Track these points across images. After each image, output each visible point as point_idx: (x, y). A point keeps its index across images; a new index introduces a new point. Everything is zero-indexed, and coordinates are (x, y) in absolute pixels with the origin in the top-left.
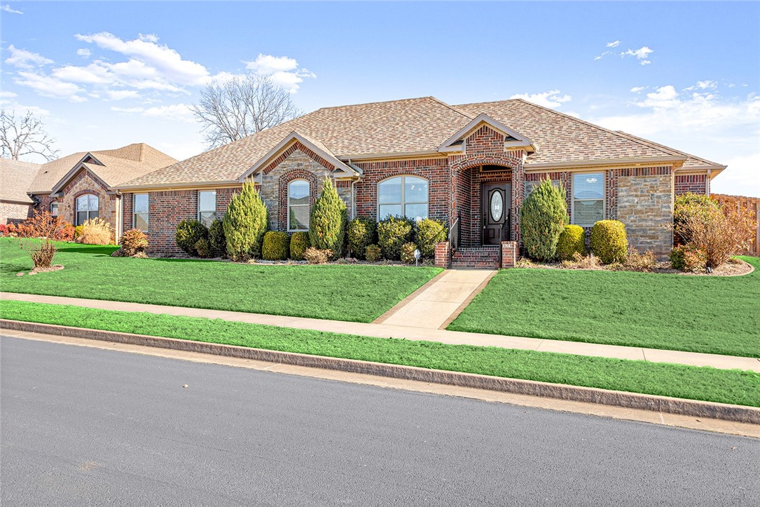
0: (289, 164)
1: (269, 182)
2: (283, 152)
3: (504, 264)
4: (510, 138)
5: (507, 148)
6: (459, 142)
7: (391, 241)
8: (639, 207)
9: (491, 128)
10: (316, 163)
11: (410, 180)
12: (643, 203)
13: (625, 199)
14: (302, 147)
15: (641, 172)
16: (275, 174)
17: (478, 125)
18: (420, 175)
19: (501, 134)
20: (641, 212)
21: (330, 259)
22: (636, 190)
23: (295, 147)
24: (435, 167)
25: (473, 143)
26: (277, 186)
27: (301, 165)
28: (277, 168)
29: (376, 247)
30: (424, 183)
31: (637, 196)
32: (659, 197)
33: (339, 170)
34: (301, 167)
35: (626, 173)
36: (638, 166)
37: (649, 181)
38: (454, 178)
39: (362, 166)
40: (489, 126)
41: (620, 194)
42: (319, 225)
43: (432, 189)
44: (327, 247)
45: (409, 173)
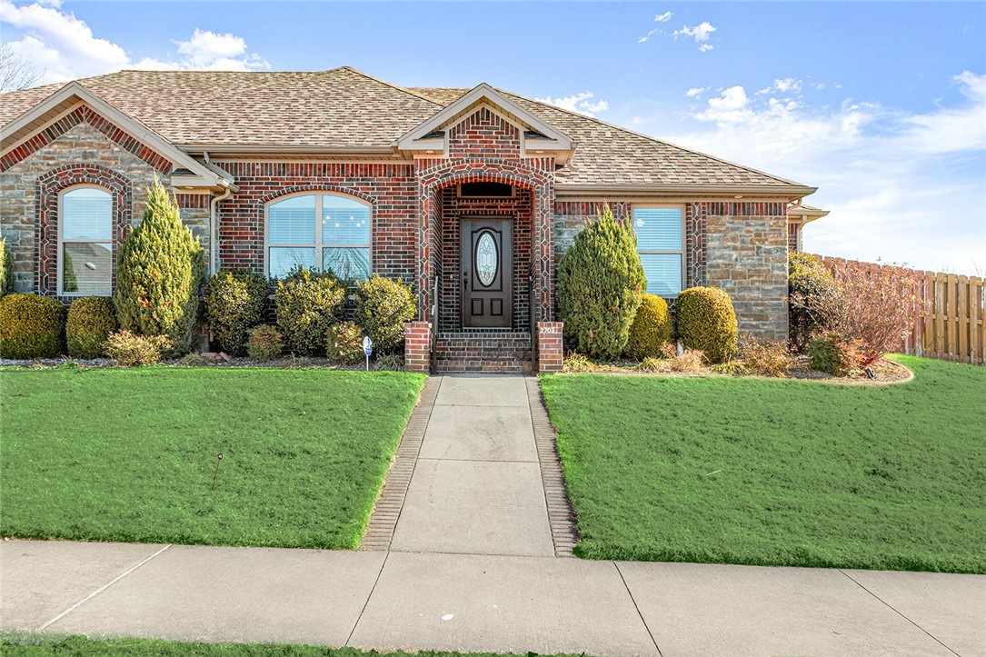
0: (61, 153)
1: (12, 188)
2: (47, 125)
3: (543, 366)
4: (532, 133)
5: (528, 152)
6: (437, 134)
7: (307, 318)
8: (738, 268)
9: (497, 113)
10: (128, 155)
11: (333, 201)
12: (745, 261)
13: (718, 253)
14: (95, 119)
15: (741, 210)
16: (27, 170)
17: (474, 105)
18: (354, 193)
19: (516, 125)
20: (742, 275)
21: (166, 356)
22: (734, 239)
23: (78, 116)
24: (384, 180)
25: (463, 138)
26: (32, 198)
27: (92, 155)
28: (32, 158)
29: (272, 330)
30: (365, 207)
31: (735, 248)
32: (768, 252)
33: (184, 172)
34: (91, 161)
35: (720, 210)
36: (738, 199)
37: (754, 224)
38: (426, 201)
39: (233, 169)
40: (492, 110)
41: (710, 244)
42: (141, 283)
43: (379, 222)
44: (160, 329)
45: (332, 188)
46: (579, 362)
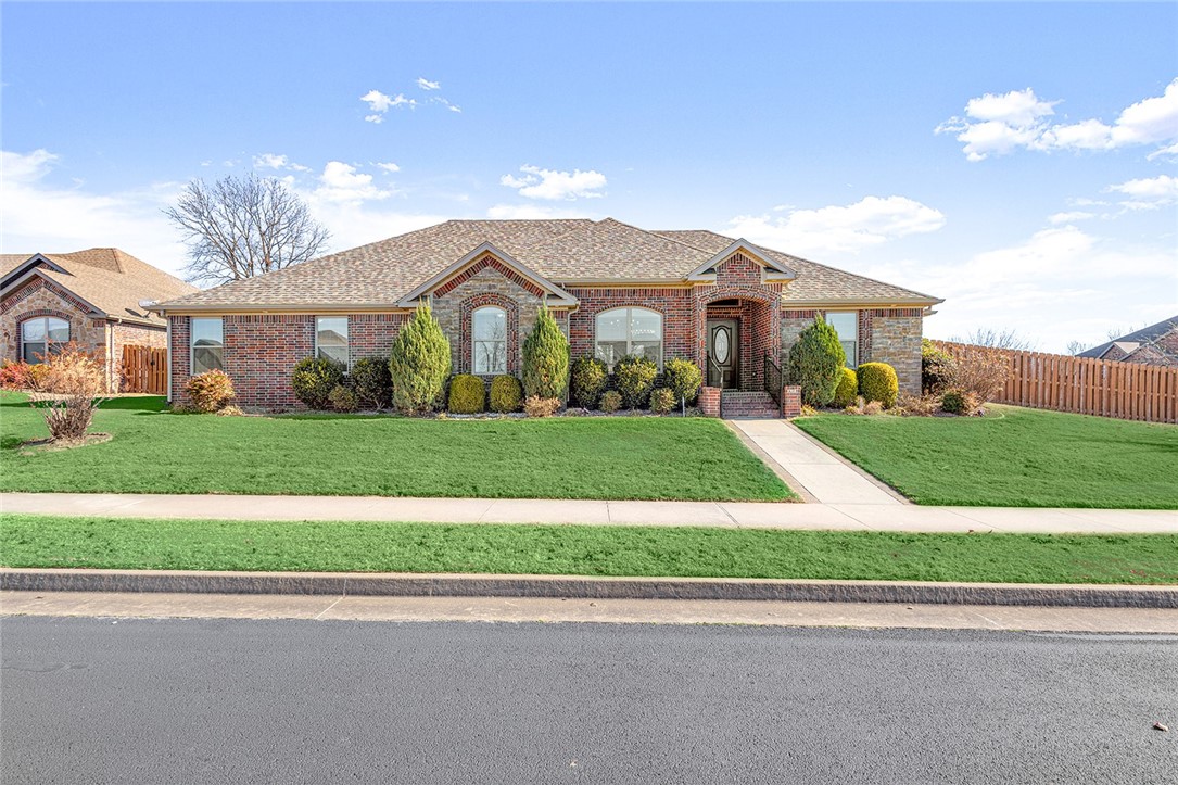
0: (474, 286)
1: (444, 308)
2: (466, 269)
3: (788, 412)
4: (769, 269)
5: (768, 281)
6: (711, 270)
7: (641, 385)
8: (892, 350)
9: (746, 256)
10: (516, 286)
11: (637, 312)
12: (896, 345)
13: (879, 341)
14: (496, 265)
15: (894, 313)
16: (454, 297)
18: (652, 307)
19: (758, 263)
20: (895, 355)
21: (557, 410)
22: (889, 332)
23: (484, 263)
24: (671, 298)
25: (726, 272)
26: (457, 314)
27: (494, 287)
28: (457, 290)
29: (616, 393)
30: (657, 317)
31: (890, 338)
32: (911, 339)
33: (555, 296)
34: (493, 290)
35: (881, 314)
36: (893, 307)
37: (902, 322)
38: (702, 311)
39: (577, 293)
40: (743, 254)
41: (874, 335)
42: (543, 367)
43: (667, 325)
44: (553, 395)
45: (638, 304)
46: (809, 410)
